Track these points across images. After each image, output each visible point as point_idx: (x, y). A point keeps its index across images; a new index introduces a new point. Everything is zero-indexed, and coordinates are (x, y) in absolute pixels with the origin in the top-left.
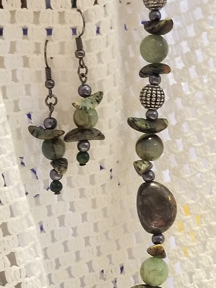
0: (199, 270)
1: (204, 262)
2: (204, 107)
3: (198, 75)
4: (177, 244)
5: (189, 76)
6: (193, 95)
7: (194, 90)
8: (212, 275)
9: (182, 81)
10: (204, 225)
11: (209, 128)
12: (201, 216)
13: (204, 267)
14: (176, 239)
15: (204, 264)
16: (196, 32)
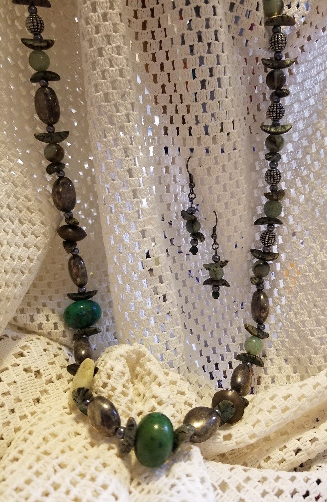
0: (291, 313)
1: (294, 308)
2: (305, 206)
3: (302, 184)
4: (278, 294)
5: (296, 184)
6: (298, 197)
7: (298, 194)
8: (299, 317)
9: (291, 188)
10: (297, 284)
11: (306, 220)
12: (296, 278)
13: (294, 311)
14: (278, 291)
15: (295, 309)
16: (303, 154)
